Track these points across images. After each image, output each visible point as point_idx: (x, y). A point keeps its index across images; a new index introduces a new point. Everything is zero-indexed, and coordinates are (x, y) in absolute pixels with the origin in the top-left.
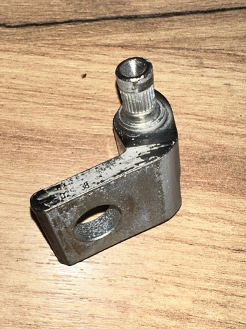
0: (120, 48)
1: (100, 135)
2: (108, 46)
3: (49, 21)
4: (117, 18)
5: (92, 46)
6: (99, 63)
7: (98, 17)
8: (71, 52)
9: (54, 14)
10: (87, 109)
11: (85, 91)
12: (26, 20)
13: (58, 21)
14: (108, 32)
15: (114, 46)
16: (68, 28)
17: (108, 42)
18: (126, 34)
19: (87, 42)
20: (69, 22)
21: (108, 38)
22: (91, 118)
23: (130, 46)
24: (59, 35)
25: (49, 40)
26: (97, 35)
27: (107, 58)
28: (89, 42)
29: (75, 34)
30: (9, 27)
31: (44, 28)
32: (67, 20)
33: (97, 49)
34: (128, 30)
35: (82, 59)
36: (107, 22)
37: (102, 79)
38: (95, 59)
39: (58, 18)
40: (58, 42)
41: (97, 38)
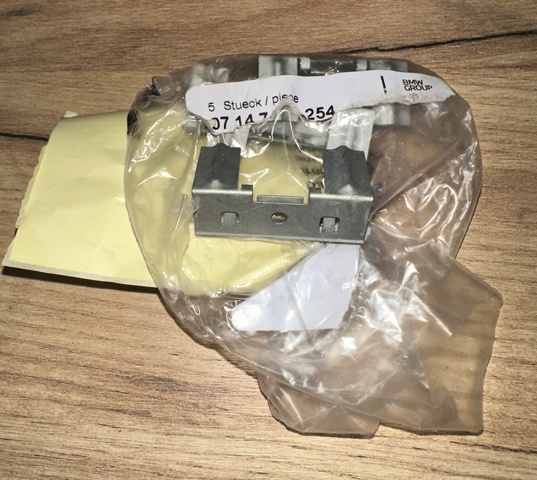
0: (518, 69)
1: (512, 171)
2: (504, 67)
3: (428, 41)
4: (508, 35)
5: (485, 68)
6: (496, 87)
7: (485, 34)
8: (460, 77)
9: (434, 34)
10: (491, 140)
11: (485, 121)
12: (400, 43)
13: (438, 41)
14: (501, 52)
15: (511, 67)
16: (452, 49)
17: (502, 62)
18: (522, 53)
19: (477, 63)
20: (452, 42)
21: (501, 59)
22: (497, 151)
23: (529, 67)
24: (443, 58)
25: (432, 64)
26: (488, 56)
27: (504, 81)
28: (481, 63)
29: (461, 56)
30: (383, 51)
31: (424, 50)
32: (449, 39)
33: (491, 72)
34: (524, 48)
35: (475, 84)
36: (497, 39)
37: (502, 105)
38: (491, 83)
39: (439, 38)
40: (442, 65)
41: (489, 58)
